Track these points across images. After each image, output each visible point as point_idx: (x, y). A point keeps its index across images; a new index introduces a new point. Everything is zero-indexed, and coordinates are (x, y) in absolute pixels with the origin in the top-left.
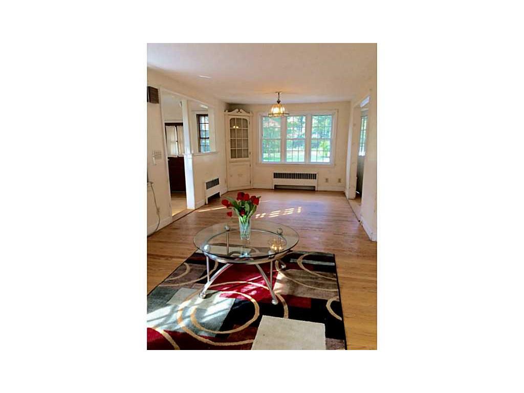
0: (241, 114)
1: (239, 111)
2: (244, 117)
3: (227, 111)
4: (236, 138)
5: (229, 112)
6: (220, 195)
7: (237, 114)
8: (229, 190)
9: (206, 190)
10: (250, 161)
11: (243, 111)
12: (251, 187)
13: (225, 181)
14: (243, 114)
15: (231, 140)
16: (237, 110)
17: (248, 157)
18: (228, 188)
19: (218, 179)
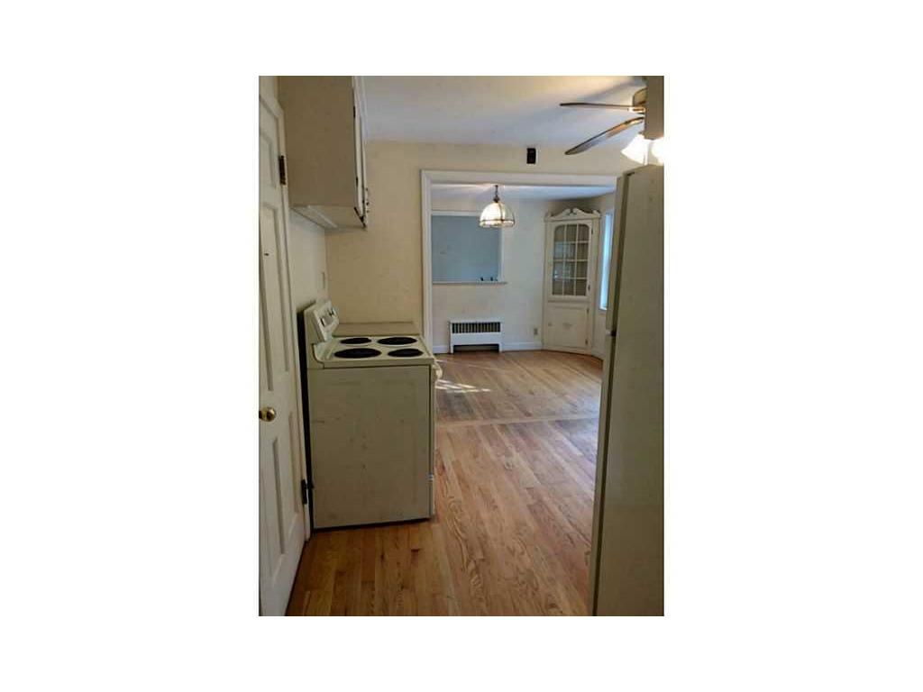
0: (575, 217)
1: (572, 212)
2: (582, 222)
3: (549, 215)
4: (565, 260)
5: (552, 216)
6: (501, 350)
7: (569, 217)
8: (545, 348)
9: (452, 334)
10: (588, 302)
11: (580, 211)
12: (589, 352)
13: (532, 332)
14: (580, 217)
15: (554, 263)
16: (568, 211)
17: (584, 295)
18: (543, 344)
19: (496, 324)
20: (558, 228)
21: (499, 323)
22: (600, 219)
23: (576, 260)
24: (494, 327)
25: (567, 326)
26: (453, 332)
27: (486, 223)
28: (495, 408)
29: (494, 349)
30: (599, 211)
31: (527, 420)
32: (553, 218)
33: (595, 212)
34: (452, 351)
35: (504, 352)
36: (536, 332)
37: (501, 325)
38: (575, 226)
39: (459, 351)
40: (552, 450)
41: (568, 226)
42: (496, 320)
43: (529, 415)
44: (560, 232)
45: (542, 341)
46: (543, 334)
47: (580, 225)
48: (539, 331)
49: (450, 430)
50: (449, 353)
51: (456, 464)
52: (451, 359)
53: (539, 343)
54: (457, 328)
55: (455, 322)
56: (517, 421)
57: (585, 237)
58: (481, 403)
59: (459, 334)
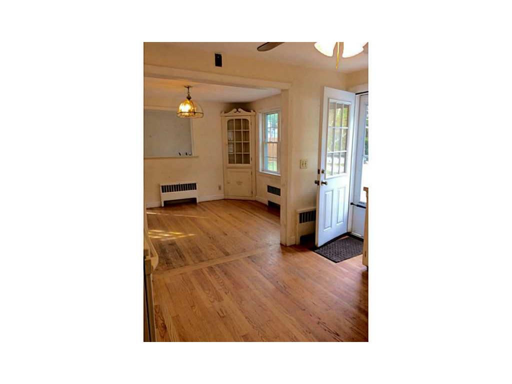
0: (240, 114)
1: (237, 111)
2: (244, 118)
3: (223, 112)
4: (235, 142)
5: (225, 113)
6: (198, 202)
7: (235, 114)
8: (226, 198)
9: (162, 193)
10: (251, 168)
11: (242, 110)
12: (253, 199)
13: (218, 188)
14: (242, 114)
15: (229, 143)
16: (235, 110)
17: (249, 163)
18: (225, 195)
19: (193, 184)
20: (229, 121)
21: (195, 184)
22: (255, 116)
23: (242, 142)
24: (192, 186)
25: (240, 183)
26: (163, 192)
27: (183, 114)
28: (201, 252)
29: (192, 202)
30: (254, 111)
31: (227, 260)
32: (226, 114)
33: (252, 111)
34: (163, 205)
35: (200, 203)
36: (220, 188)
37: (197, 185)
38: (240, 120)
39: (169, 205)
40: (251, 286)
41: (236, 120)
42: (194, 182)
43: (227, 254)
44: (230, 124)
45: (224, 193)
46: (224, 189)
47: (243, 120)
48: (222, 188)
49: (168, 281)
50: (161, 207)
51: (176, 319)
52: (163, 211)
53: (223, 195)
54: (166, 189)
55: (164, 185)
56: (220, 261)
57: (247, 127)
58: (190, 249)
59: (167, 193)
